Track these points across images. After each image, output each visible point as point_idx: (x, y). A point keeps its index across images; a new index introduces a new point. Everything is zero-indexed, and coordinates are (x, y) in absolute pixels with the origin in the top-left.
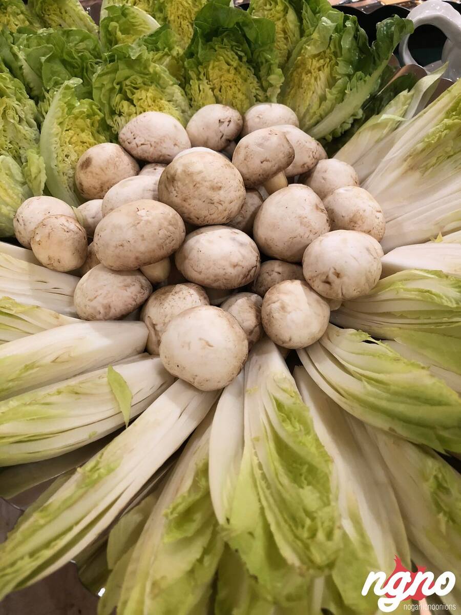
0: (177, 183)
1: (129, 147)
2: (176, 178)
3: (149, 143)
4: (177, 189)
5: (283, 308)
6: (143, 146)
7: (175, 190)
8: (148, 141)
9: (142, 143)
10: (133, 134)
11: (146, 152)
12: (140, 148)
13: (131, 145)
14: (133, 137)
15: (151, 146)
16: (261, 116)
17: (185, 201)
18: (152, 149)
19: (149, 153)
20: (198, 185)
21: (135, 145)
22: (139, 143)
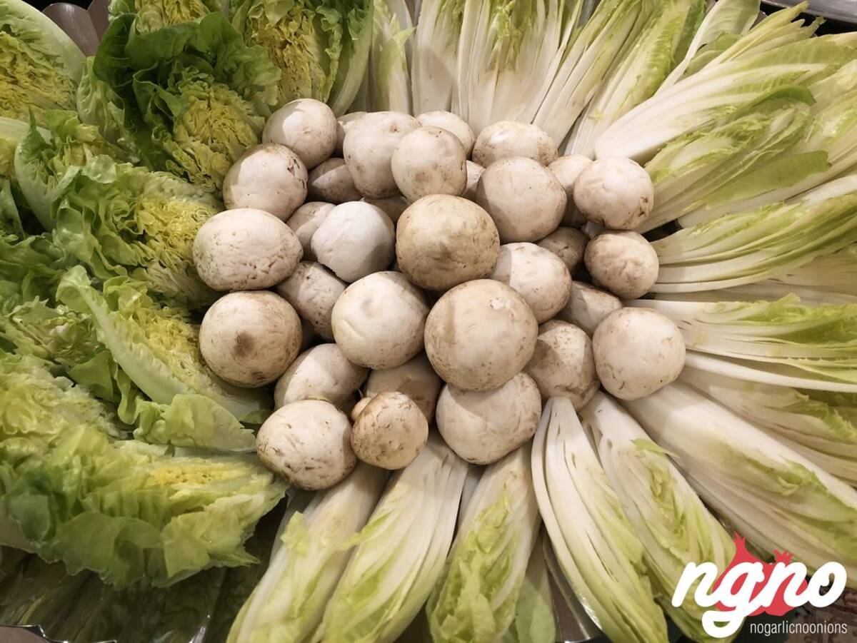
0: (457, 254)
1: (256, 283)
2: (450, 250)
3: (276, 257)
4: (459, 260)
5: (637, 264)
6: (273, 266)
7: (459, 262)
8: (273, 256)
9: (268, 263)
10: (248, 265)
11: (283, 269)
12: (271, 273)
13: (259, 278)
14: (252, 267)
15: (282, 258)
16: (308, 130)
17: (476, 263)
18: (286, 261)
19: (287, 267)
20: (476, 238)
21: (264, 273)
22: (266, 267)
